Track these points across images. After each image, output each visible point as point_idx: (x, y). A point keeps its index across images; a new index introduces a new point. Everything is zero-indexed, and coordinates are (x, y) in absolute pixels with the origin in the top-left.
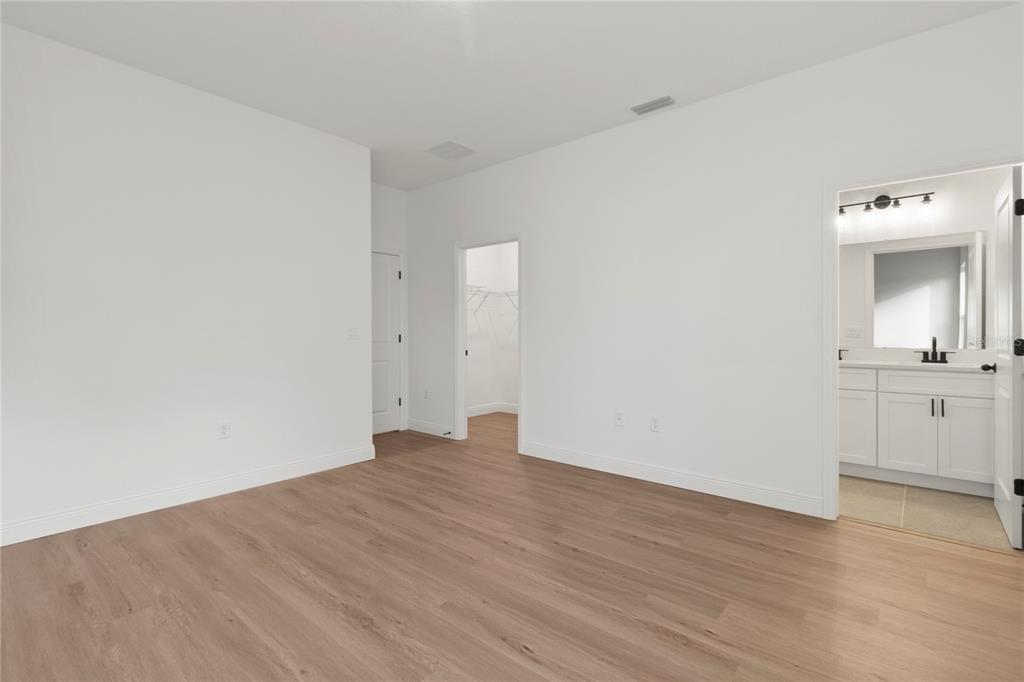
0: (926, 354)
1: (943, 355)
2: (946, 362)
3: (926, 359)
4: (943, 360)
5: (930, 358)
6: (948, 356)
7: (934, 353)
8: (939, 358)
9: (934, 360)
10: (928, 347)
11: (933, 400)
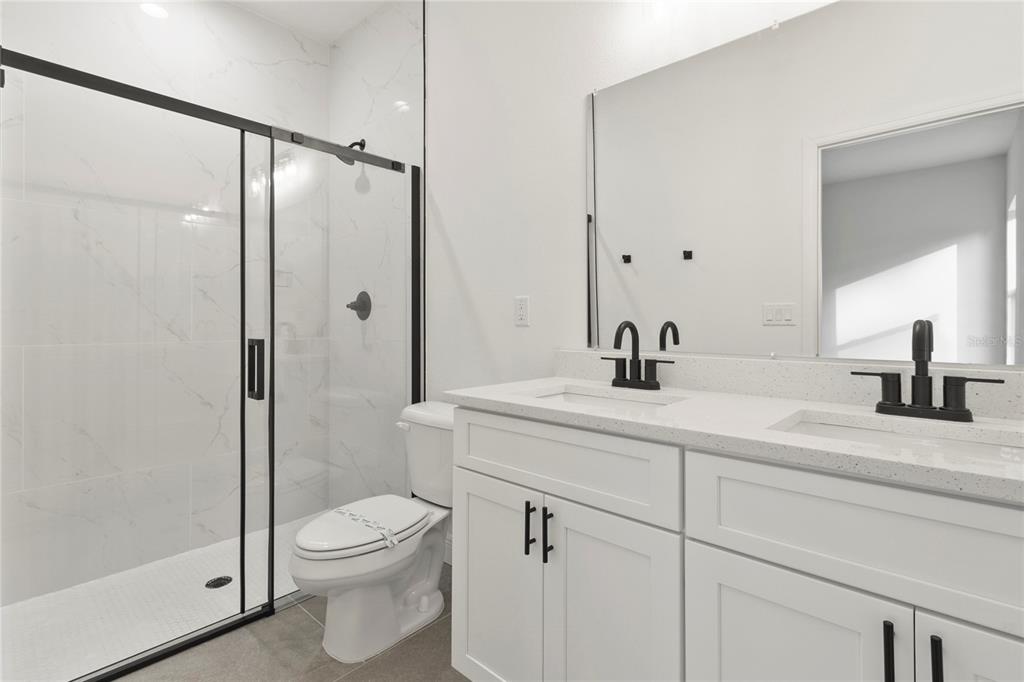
0: (891, 382)
1: (955, 386)
2: (965, 416)
3: (891, 403)
4: (955, 409)
5: (907, 398)
6: (973, 396)
7: (922, 381)
8: (938, 400)
9: (922, 407)
10: (899, 354)
11: (889, 629)
